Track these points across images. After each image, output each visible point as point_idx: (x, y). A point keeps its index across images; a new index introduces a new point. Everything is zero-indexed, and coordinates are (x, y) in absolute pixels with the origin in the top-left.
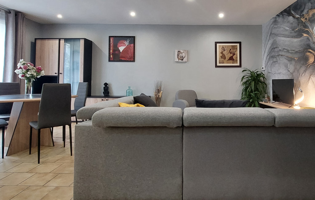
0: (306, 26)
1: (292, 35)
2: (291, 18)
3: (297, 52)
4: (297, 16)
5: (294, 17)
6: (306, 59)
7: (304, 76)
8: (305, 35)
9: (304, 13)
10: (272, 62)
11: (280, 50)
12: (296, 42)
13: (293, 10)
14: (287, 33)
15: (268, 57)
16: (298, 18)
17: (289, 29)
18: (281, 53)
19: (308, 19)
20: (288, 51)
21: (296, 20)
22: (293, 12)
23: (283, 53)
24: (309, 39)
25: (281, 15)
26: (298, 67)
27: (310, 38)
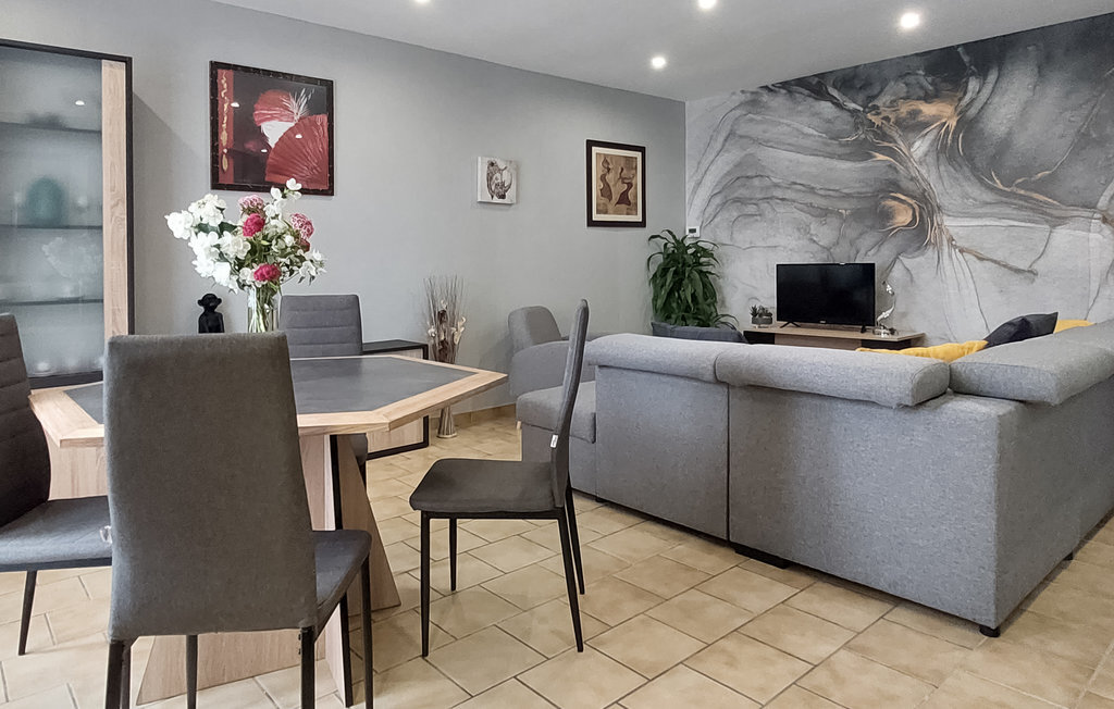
0: (885, 137)
1: (829, 149)
2: (826, 107)
3: (848, 196)
4: (852, 106)
5: (838, 105)
6: (886, 216)
7: (873, 255)
8: (880, 157)
9: (879, 102)
10: (735, 214)
11: (776, 186)
12: (847, 172)
13: (835, 87)
14: (808, 142)
15: (718, 200)
16: (853, 112)
17: (816, 133)
18: (778, 193)
19: (892, 120)
20: (812, 190)
21: (846, 115)
22: (835, 93)
23: (789, 194)
24: (895, 169)
25: (783, 91)
26: (852, 233)
27: (899, 167)
